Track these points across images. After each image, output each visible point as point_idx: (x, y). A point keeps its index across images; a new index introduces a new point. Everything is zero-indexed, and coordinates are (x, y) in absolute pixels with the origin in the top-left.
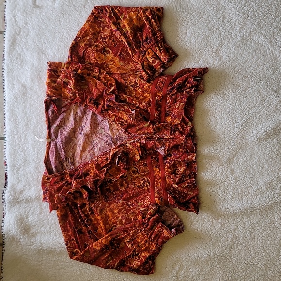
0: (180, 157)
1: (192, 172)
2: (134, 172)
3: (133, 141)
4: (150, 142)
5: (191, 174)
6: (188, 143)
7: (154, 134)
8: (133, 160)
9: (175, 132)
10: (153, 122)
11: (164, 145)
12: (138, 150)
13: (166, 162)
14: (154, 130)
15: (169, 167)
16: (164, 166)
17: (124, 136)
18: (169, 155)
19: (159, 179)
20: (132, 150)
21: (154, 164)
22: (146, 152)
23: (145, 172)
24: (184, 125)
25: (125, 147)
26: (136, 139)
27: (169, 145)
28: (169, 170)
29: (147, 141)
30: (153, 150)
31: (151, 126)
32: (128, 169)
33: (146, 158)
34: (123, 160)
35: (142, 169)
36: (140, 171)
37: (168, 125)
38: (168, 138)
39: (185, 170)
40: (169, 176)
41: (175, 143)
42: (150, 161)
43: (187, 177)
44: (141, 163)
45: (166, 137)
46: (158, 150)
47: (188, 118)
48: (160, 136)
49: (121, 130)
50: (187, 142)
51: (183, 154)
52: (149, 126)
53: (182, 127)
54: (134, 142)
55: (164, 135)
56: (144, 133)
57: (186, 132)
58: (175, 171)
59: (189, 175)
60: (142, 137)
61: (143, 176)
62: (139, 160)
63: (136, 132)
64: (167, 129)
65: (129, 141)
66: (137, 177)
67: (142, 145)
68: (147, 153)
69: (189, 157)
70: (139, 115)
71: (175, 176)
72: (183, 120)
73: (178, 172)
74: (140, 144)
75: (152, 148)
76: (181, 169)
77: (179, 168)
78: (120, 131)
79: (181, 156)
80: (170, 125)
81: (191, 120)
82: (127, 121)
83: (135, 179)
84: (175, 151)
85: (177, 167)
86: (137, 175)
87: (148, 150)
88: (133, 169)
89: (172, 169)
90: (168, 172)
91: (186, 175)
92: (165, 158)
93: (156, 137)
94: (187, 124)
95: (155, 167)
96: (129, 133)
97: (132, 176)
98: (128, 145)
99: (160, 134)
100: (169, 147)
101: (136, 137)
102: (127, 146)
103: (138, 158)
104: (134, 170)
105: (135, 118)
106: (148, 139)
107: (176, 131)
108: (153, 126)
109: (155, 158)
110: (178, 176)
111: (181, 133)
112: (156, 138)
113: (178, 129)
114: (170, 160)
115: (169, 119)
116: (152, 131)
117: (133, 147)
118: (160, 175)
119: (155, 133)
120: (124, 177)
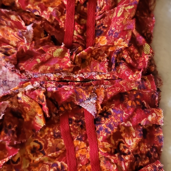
0: (129, 119)
1: (153, 147)
2: (35, 151)
3: (29, 87)
4: (66, 88)
5: (152, 150)
6: (146, 88)
7: (73, 72)
8: (31, 125)
9: (117, 65)
10: (70, 47)
11: (95, 93)
12: (41, 106)
13: (101, 129)
14: (74, 63)
15: (107, 140)
16: (96, 137)
17: (13, 77)
18: (105, 114)
19: (87, 165)
20: (29, 106)
21: (75, 133)
22: (58, 109)
23: (57, 150)
24: (136, 51)
25: (14, 101)
26: (37, 84)
27: (105, 93)
28: (107, 145)
29: (60, 86)
30: (72, 104)
31: (67, 55)
32: (22, 146)
33: (59, 120)
34: (10, 127)
35: (50, 144)
36: (46, 147)
37: (101, 53)
38: (103, 79)
39: (139, 145)
40: (108, 160)
41: (118, 89)
42: (66, 128)
43: (145, 159)
44: (49, 132)
45: (98, 77)
46: (83, 105)
47: (143, 35)
48: (86, 75)
49: (6, 66)
50: (143, 86)
51: (135, 111)
52: (62, 54)
53: (131, 55)
54: (32, 90)
55: (94, 74)
56: (53, 71)
57: (141, 65)
58: (118, 146)
59: (148, 155)
60: (49, 79)
61: (54, 158)
62: (44, 127)
63: (37, 68)
64: (100, 61)
65: (22, 87)
66: (41, 162)
67: (50, 95)
68: (60, 112)
69: (150, 118)
70: (42, 35)
71: (121, 159)
72: (133, 41)
73: (125, 148)
74: (46, 93)
75: (70, 102)
76: (131, 143)
77: (127, 141)
78: (4, 68)
79: (132, 116)
80: (106, 52)
81: (149, 40)
82: (16, 48)
83: (36, 165)
84: (117, 106)
85: (122, 138)
86: (40, 157)
87: (62, 106)
88: (33, 144)
89: (113, 142)
90: (104, 149)
91: (142, 154)
92: (96, 121)
93: (77, 77)
94: (140, 48)
95: (78, 139)
96: (22, 72)
97: (30, 160)
98: (20, 95)
99: (86, 71)
100: (106, 97)
101: (36, 79)
102: (18, 98)
103: (40, 122)
104: (35, 148)
105: (34, 39)
106: (61, 82)
107: (120, 63)
108: (71, 54)
109: (75, 121)
110: (127, 158)
111: (132, 68)
112: (78, 80)
113: (124, 59)
114: (110, 126)
115: (103, 41)
116: (69, 64)
117: (32, 99)
118: (88, 156)
119: (75, 70)
120: (14, 162)
